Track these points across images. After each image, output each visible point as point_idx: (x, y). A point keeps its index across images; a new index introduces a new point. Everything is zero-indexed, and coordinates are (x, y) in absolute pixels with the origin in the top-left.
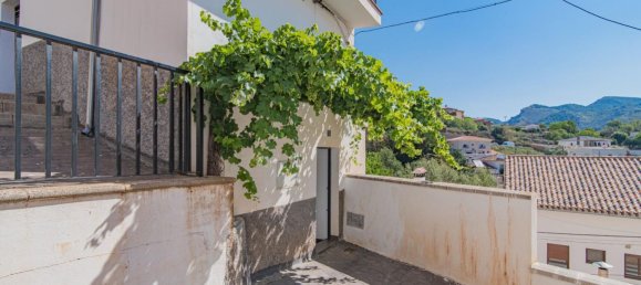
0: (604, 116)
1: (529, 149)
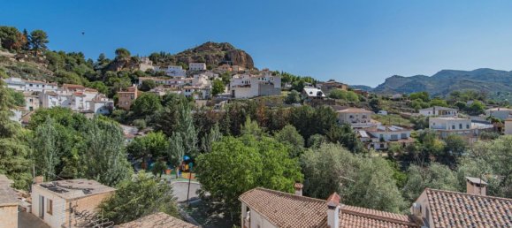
0: (443, 85)
1: (397, 117)
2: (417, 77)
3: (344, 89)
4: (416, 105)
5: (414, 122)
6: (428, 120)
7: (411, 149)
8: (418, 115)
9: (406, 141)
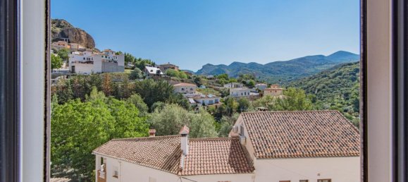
1: (212, 90)
2: (221, 65)
3: (176, 70)
4: (222, 82)
5: (221, 92)
6: (229, 91)
7: (221, 109)
8: (223, 88)
9: (218, 105)
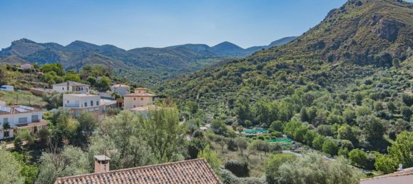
1: (27, 94)
4: (49, 79)
5: (47, 100)
6: (61, 97)
7: (43, 134)
8: (51, 91)
9: (38, 125)
